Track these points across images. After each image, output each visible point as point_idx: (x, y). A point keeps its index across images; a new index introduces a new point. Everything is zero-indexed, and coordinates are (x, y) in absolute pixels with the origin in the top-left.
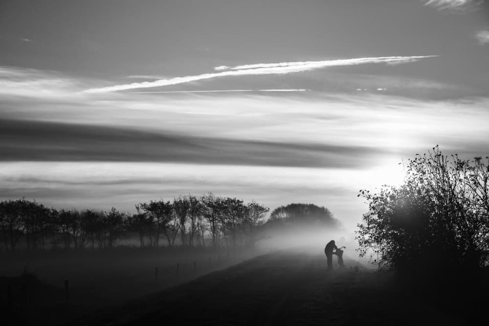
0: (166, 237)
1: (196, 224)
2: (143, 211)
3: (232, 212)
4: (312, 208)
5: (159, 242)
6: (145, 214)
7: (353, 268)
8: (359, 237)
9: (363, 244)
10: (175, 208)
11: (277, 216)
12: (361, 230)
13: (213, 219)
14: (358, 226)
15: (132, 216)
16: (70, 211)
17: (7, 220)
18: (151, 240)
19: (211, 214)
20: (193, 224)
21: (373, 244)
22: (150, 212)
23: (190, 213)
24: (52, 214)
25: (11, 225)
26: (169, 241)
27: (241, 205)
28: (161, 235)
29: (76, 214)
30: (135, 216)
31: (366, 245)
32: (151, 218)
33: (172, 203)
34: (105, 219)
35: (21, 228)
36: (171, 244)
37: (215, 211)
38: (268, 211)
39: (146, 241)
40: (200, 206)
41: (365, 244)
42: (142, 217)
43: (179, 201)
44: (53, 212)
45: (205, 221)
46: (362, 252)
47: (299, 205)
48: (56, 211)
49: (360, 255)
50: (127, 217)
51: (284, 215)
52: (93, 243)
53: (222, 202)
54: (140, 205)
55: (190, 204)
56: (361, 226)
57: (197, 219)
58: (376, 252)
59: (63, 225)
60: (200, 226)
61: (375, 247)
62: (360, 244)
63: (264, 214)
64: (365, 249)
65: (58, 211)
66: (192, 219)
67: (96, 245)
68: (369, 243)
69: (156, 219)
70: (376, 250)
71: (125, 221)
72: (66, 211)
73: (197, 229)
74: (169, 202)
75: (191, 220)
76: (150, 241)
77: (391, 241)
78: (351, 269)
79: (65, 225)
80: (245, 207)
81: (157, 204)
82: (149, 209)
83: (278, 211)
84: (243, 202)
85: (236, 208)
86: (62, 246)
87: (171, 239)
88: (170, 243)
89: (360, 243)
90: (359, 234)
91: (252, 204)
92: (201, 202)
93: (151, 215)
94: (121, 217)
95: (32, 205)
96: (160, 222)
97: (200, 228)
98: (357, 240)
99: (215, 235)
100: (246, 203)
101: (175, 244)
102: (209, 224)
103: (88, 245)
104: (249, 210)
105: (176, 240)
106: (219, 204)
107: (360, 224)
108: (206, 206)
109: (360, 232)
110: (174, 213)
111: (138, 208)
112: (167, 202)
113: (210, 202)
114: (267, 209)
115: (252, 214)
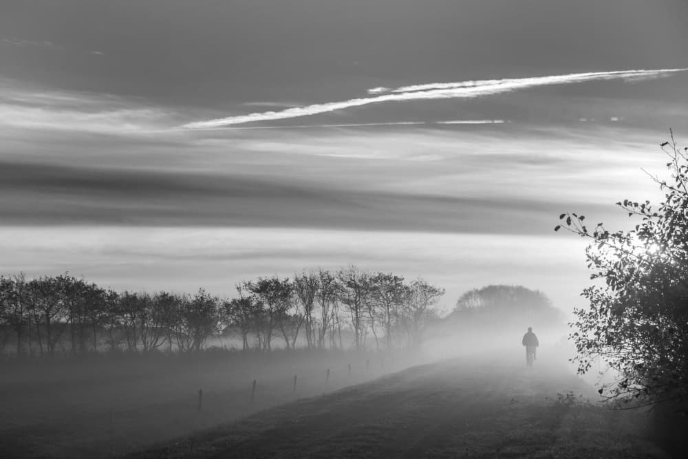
0: (282, 334)
1: (329, 314)
2: (246, 294)
3: (386, 295)
4: (520, 291)
5: (271, 343)
6: (250, 298)
7: (565, 397)
8: (576, 334)
9: (585, 348)
10: (297, 290)
11: (466, 303)
12: (581, 322)
13: (357, 306)
14: (575, 313)
15: (230, 301)
16: (135, 294)
17: (41, 307)
18: (260, 339)
19: (352, 298)
20: (325, 313)
21: (604, 349)
22: (257, 295)
23: (320, 296)
24: (109, 298)
25: (47, 315)
26: (287, 340)
27: (399, 285)
28: (274, 331)
29: (145, 298)
30: (234, 301)
31: (591, 350)
32: (260, 304)
33: (291, 281)
34: (189, 306)
35: (64, 320)
36: (291, 346)
37: (359, 294)
38: (443, 293)
39: (252, 340)
40: (336, 286)
41: (588, 347)
42: (245, 303)
43: (302, 277)
44: (111, 295)
45: (343, 310)
46: (584, 363)
47: (501, 287)
48: (115, 294)
49: (579, 370)
50: (222, 302)
51: (477, 303)
52: (171, 343)
53: (371, 279)
54: (242, 285)
55: (321, 283)
56: (582, 313)
57: (331, 306)
58: (610, 363)
59: (125, 315)
60: (335, 317)
61: (608, 354)
62: (580, 349)
63: (435, 298)
64: (588, 359)
65: (118, 293)
66: (323, 305)
67: (175, 347)
68: (597, 346)
69: (266, 306)
70: (611, 360)
71: (220, 310)
72: (130, 293)
73: (331, 322)
74: (287, 280)
75: (321, 308)
76: (258, 339)
77: (641, 344)
78: (560, 398)
79: (129, 315)
80: (407, 288)
81: (269, 283)
82: (257, 291)
83: (468, 296)
84: (403, 279)
85: (391, 290)
86: (124, 346)
87: (290, 337)
88: (288, 344)
89: (579, 346)
90: (577, 329)
91: (417, 283)
92: (337, 280)
93: (259, 299)
94: (213, 303)
95: (79, 285)
96: (273, 311)
97: (336, 321)
98: (573, 342)
99: (359, 331)
100: (407, 282)
101: (296, 345)
102: (350, 314)
103: (162, 345)
104: (412, 292)
105: (297, 339)
106: (365, 283)
107: (580, 309)
108: (345, 286)
109: (578, 324)
110: (296, 295)
111: (239, 289)
112: (284, 280)
113: (351, 279)
114: (441, 290)
115: (417, 298)
